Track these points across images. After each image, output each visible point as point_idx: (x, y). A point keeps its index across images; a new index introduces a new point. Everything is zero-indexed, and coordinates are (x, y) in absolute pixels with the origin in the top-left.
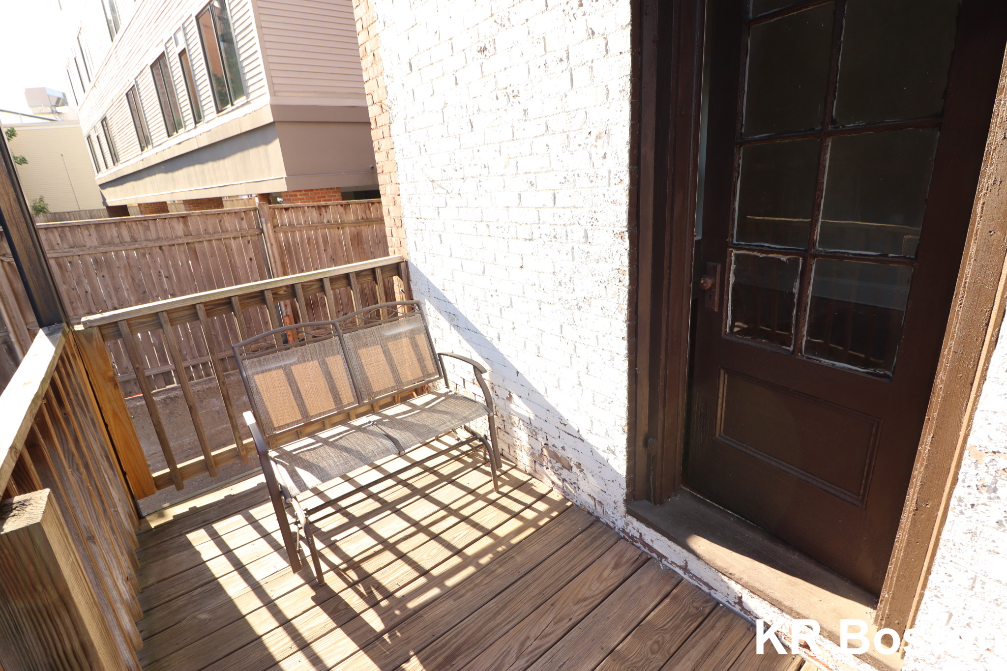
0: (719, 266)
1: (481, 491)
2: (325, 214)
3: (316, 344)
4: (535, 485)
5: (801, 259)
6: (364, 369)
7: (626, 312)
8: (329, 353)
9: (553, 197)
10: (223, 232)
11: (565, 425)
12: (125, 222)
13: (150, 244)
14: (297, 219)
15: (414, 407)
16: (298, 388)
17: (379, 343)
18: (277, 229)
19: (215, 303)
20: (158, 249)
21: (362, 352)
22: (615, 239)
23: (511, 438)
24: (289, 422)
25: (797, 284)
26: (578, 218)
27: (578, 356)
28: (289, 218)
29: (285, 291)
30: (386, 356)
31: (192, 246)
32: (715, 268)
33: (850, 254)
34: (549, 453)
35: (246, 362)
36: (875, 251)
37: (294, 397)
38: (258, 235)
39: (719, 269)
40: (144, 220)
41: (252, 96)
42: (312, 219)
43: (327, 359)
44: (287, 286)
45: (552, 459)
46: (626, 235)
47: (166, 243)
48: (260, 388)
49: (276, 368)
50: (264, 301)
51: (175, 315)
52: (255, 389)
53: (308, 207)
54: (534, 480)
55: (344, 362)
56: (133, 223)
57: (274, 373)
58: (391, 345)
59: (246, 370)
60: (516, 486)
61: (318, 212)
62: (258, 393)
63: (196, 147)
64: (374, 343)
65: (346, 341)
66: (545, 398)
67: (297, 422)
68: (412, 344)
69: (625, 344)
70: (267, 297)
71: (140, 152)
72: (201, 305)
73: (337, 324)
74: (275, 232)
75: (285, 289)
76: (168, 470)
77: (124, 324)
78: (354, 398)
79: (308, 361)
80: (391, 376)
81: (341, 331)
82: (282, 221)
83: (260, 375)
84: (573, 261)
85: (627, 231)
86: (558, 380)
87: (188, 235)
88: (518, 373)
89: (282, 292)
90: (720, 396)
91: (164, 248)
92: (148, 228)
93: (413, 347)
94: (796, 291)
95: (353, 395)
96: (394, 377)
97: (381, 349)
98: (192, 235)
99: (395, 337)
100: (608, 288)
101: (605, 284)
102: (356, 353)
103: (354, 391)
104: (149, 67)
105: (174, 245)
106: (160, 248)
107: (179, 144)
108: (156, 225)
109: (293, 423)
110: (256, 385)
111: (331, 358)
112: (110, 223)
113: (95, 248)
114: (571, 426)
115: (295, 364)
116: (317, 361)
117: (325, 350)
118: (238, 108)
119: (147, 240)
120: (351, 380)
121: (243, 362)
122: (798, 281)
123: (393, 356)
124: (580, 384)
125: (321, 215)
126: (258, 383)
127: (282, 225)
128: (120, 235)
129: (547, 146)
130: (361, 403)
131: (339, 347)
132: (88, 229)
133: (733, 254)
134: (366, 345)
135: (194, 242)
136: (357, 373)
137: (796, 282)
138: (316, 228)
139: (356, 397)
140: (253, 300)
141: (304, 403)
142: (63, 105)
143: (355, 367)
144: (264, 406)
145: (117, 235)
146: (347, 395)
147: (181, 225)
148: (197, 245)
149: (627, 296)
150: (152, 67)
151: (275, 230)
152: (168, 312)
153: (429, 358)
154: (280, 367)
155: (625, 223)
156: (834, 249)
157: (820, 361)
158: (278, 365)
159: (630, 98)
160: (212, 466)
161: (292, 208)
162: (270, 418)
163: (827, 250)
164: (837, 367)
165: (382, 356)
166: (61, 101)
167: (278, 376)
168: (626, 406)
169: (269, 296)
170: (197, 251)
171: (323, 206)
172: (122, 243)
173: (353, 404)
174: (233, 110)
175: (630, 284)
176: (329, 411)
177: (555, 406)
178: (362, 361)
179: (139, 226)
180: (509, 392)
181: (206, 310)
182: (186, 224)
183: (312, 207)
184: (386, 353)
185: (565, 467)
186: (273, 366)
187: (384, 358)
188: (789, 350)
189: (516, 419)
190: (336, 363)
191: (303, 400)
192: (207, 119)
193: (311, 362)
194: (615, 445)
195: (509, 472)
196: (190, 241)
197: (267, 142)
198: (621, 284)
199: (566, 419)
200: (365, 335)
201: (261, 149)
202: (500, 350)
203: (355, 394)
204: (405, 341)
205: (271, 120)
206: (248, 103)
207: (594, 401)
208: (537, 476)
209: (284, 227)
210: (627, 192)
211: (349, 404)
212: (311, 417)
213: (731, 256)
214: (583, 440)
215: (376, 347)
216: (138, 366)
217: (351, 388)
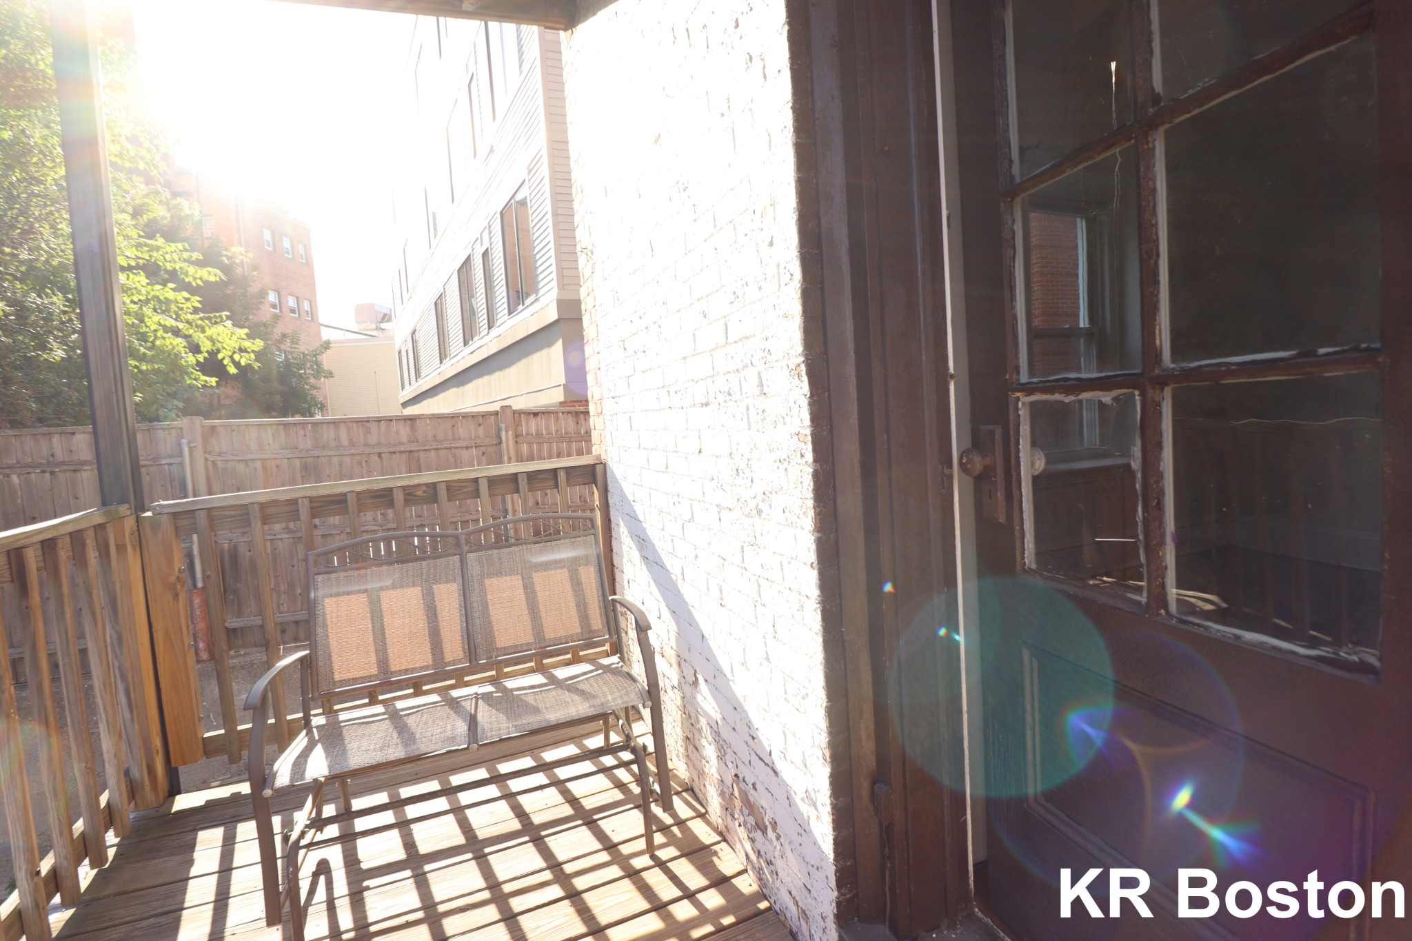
0: (998, 431)
1: (625, 849)
2: (583, 423)
3: (424, 563)
4: (720, 855)
5: (1137, 393)
6: (488, 609)
7: (811, 513)
8: (440, 578)
9: (724, 327)
10: (454, 440)
11: (753, 738)
12: (345, 422)
13: (368, 450)
14: (547, 428)
15: (553, 680)
16: (382, 626)
17: (520, 572)
18: (520, 439)
19: (329, 499)
20: (376, 457)
21: (491, 583)
22: (792, 380)
23: (699, 758)
24: (357, 676)
25: (1137, 450)
26: (749, 356)
27: (763, 603)
28: (537, 425)
29: (424, 492)
30: (526, 594)
31: (416, 455)
32: (992, 433)
33: (1233, 364)
34: (740, 795)
35: (320, 578)
36: (1284, 349)
37: (374, 639)
38: (496, 445)
39: (998, 437)
40: (367, 421)
41: (541, 292)
42: (566, 428)
43: (435, 587)
44: (427, 485)
45: (744, 808)
46: (803, 368)
47: (386, 450)
48: (328, 616)
49: (359, 592)
50: (391, 503)
51: (272, 510)
52: (321, 619)
53: (563, 413)
54: (723, 845)
55: (460, 595)
56: (355, 424)
57: (354, 597)
58: (538, 578)
59: (316, 590)
60: (686, 851)
61: (574, 419)
62: (325, 625)
63: (486, 356)
64: (512, 572)
65: (469, 563)
66: (731, 683)
67: (370, 678)
68: (572, 580)
69: (813, 576)
70: (395, 497)
71: (439, 365)
72: (304, 499)
73: (463, 538)
74: (516, 442)
75: (424, 488)
76: (222, 732)
77: (203, 514)
78: (464, 653)
79: (408, 586)
80: (530, 626)
81: (466, 548)
82: (528, 429)
83: (334, 599)
84: (749, 429)
85: (804, 362)
86: (744, 649)
87: (413, 442)
88: (703, 636)
89: (420, 493)
90: (1028, 707)
91: (383, 455)
92: (368, 431)
93: (572, 585)
94: (1136, 465)
95: (464, 648)
96: (533, 629)
97: (521, 582)
98: (418, 442)
99: (546, 566)
100: (789, 470)
101: (786, 464)
102: (482, 584)
103: (466, 642)
104: (456, 272)
105: (395, 453)
106: (379, 455)
107: (472, 353)
108: (379, 428)
109: (363, 679)
110: (324, 613)
111: (442, 586)
112: (329, 423)
113: (307, 451)
114: (760, 742)
115: (387, 588)
116: (419, 588)
117: (435, 574)
118: (527, 306)
119: (367, 445)
120: (465, 625)
121: (316, 577)
122: (1138, 442)
123: (539, 594)
124: (767, 659)
125: (578, 423)
126: (328, 611)
127: (527, 435)
128: (337, 438)
129: (716, 249)
130: (474, 663)
131: (458, 571)
132: (304, 428)
133: (1020, 404)
134: (499, 573)
135: (418, 450)
136: (476, 615)
137: (1135, 445)
138: (569, 442)
139: (467, 652)
140: (380, 500)
141: (386, 649)
142: (388, 321)
143: (475, 605)
144: (327, 645)
145: (334, 437)
146: (454, 649)
147: (408, 429)
148: (422, 454)
149: (812, 483)
150: (459, 271)
151: (518, 440)
152: (263, 506)
153: (596, 605)
154: (366, 591)
155: (800, 349)
156: (1198, 360)
157: (1206, 628)
158: (363, 587)
159: (794, 137)
160: (282, 735)
161: (543, 413)
162: (331, 665)
163: (1185, 365)
164: (1247, 643)
165: (520, 594)
166: (386, 318)
167: (358, 603)
168: (825, 704)
169: (399, 497)
170: (421, 462)
171: (582, 412)
172: (338, 447)
173: (460, 662)
174: (523, 310)
175: (815, 461)
176: (422, 669)
177: (742, 700)
178: (489, 597)
179: (360, 428)
180: (695, 671)
181: (312, 508)
182: (413, 428)
183: (568, 413)
184: (529, 590)
185: (759, 828)
186: (356, 588)
187: (523, 598)
188: (1139, 603)
189: (703, 721)
190: (448, 596)
191: (385, 645)
192: (499, 322)
193: (412, 589)
194: (816, 790)
195: (689, 823)
196: (413, 449)
197: (550, 345)
198: (804, 461)
199: (755, 727)
200: (500, 558)
201: (545, 352)
202: (685, 596)
203: (466, 647)
204: (562, 575)
205: (556, 317)
206: (537, 300)
207: (786, 693)
208: (729, 838)
209: (530, 437)
210: (799, 292)
211: (454, 662)
212: (392, 672)
213: (1017, 409)
214: (775, 772)
215: (513, 578)
216: (209, 573)
217: (462, 636)
